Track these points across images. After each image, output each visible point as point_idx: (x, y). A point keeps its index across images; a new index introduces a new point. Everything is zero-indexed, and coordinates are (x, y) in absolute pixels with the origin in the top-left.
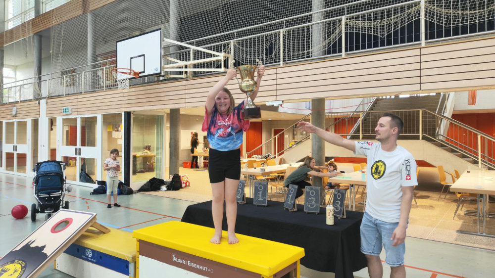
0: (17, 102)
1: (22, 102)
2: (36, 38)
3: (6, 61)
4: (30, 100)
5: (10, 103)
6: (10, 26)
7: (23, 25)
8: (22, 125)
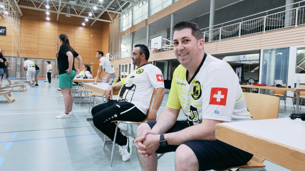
0: (125, 58)
1: (127, 58)
2: (132, 34)
3: (123, 42)
4: (129, 57)
5: (124, 58)
6: (124, 30)
7: (128, 30)
8: (126, 66)
